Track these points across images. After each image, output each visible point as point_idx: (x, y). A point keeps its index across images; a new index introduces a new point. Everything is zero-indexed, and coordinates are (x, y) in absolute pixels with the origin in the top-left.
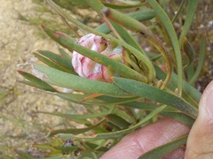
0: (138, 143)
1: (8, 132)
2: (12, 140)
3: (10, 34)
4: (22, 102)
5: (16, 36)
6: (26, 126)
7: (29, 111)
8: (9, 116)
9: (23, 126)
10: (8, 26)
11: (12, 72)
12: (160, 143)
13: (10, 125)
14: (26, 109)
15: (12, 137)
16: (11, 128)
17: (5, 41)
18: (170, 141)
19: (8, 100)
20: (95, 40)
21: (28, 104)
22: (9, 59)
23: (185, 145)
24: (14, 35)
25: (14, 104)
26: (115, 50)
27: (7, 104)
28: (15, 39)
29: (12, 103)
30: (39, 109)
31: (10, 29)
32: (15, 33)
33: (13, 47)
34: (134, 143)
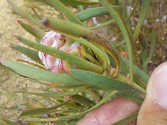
0: (98, 119)
1: (3, 104)
2: (7, 111)
3: (6, 26)
4: (15, 80)
5: (11, 28)
6: (18, 99)
7: (20, 88)
8: (4, 92)
9: (15, 100)
10: (5, 20)
11: (7, 56)
12: (116, 119)
13: (5, 98)
14: (18, 86)
15: (6, 108)
16: (6, 101)
17: (2, 32)
18: (124, 117)
19: (4, 78)
20: (56, 37)
21: (19, 82)
22: (5, 46)
23: (136, 120)
24: (9, 27)
25: (9, 82)
26: (73, 45)
27: (3, 82)
28: (10, 30)
29: (7, 82)
30: (28, 86)
31: (6, 22)
32: (10, 25)
33: (8, 37)
34: (95, 120)
